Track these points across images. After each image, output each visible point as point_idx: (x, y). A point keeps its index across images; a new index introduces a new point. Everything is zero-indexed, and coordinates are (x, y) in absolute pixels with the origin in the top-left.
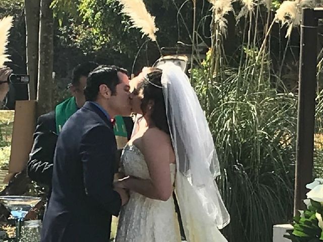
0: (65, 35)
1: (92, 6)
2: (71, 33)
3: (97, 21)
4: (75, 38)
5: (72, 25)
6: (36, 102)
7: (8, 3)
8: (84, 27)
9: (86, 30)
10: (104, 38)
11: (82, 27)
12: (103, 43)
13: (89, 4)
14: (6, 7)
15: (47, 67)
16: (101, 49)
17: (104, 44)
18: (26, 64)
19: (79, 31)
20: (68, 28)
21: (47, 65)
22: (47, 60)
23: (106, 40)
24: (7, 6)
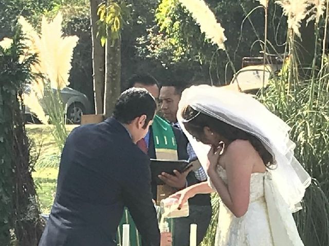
0: (143, 46)
1: (170, 15)
2: (149, 43)
3: (176, 31)
4: (153, 49)
5: (150, 35)
6: (103, 116)
7: (84, 14)
8: (163, 37)
9: (165, 40)
10: (184, 48)
11: (161, 37)
12: (183, 53)
13: (167, 13)
14: (81, 17)
15: (114, 79)
16: (180, 60)
17: (184, 55)
18: (93, 77)
19: (158, 41)
20: (146, 39)
21: (114, 77)
22: (114, 72)
23: (185, 50)
24: (83, 16)
